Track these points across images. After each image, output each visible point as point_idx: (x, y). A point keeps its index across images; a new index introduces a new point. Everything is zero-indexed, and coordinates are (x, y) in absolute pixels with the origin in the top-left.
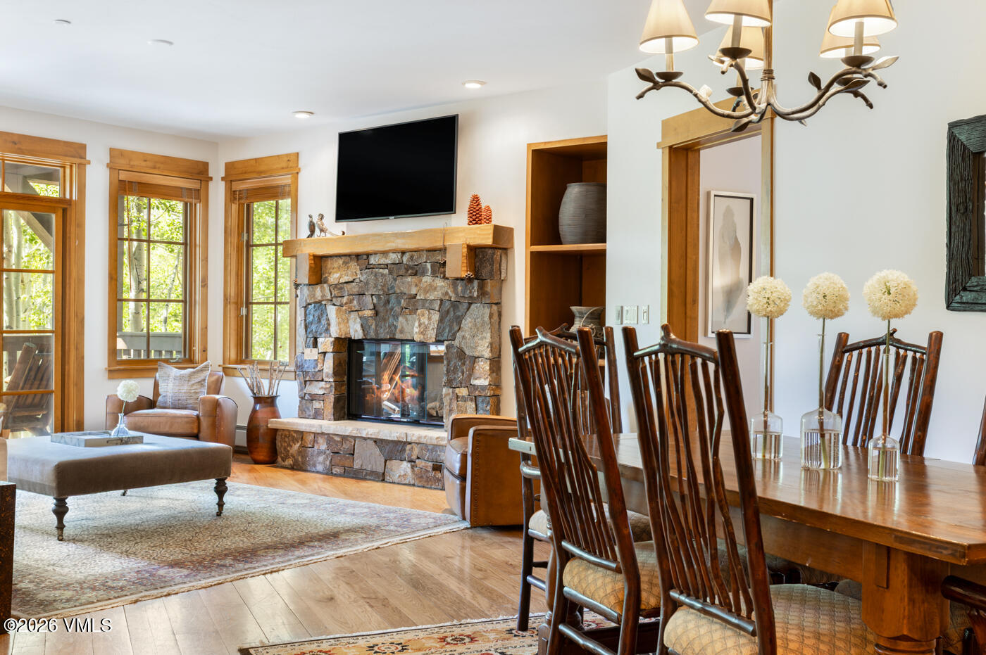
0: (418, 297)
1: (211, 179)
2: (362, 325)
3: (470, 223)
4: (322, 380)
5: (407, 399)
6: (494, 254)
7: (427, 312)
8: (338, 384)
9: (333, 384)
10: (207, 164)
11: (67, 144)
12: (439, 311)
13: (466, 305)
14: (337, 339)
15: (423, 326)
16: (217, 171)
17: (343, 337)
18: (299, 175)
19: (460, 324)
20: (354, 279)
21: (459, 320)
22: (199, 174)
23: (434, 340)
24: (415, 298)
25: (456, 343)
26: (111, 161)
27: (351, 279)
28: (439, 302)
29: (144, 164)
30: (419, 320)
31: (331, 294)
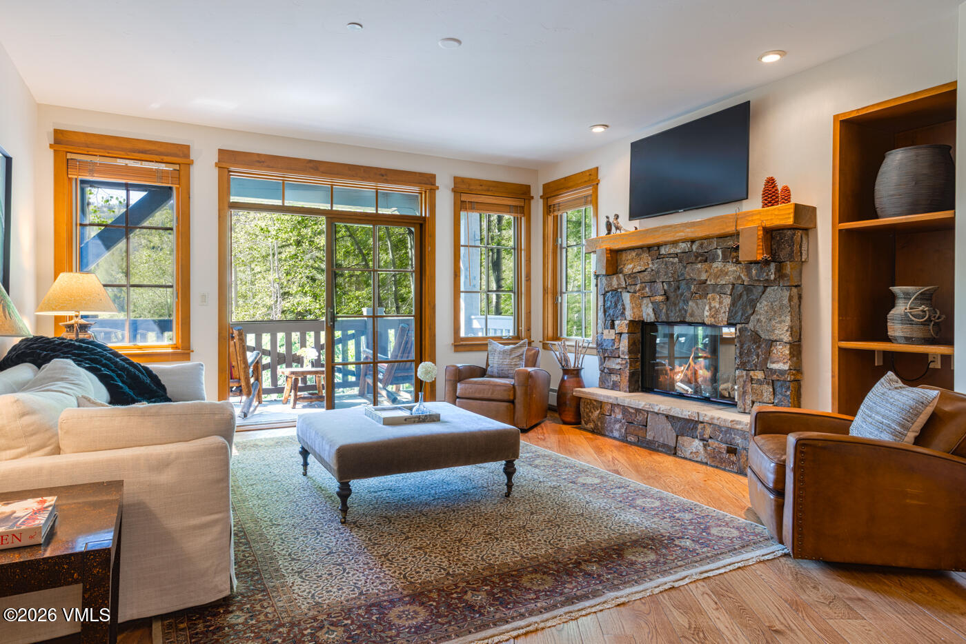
0: (708, 282)
1: (532, 198)
2: (653, 310)
3: (765, 205)
4: (619, 357)
5: (700, 380)
6: (794, 234)
7: (718, 297)
8: (633, 361)
9: (628, 360)
10: (529, 186)
11: (421, 174)
12: (731, 295)
13: (761, 289)
14: (630, 321)
15: (714, 309)
16: (537, 192)
17: (637, 320)
18: (599, 185)
19: (754, 307)
20: (646, 269)
21: (753, 304)
22: (523, 194)
23: (726, 323)
24: (705, 283)
25: (750, 326)
26: (455, 187)
27: (643, 269)
28: (731, 286)
29: (480, 188)
30: (710, 304)
31: (626, 283)
